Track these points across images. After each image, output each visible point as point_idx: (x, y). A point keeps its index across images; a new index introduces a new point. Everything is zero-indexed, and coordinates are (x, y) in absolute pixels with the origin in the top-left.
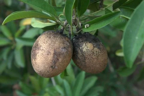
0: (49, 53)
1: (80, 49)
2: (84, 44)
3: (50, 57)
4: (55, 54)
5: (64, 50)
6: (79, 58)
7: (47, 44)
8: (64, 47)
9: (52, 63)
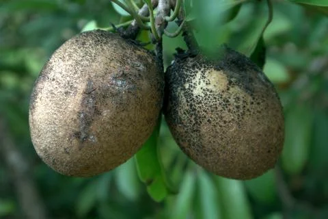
0: (70, 89)
1: (184, 89)
2: (199, 75)
3: (74, 103)
5: (120, 83)
7: (70, 63)
8: (124, 76)
9: (78, 121)
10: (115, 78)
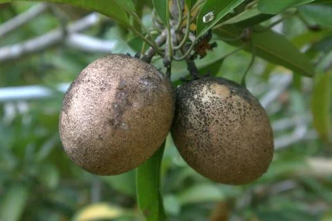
0: (104, 87)
1: (194, 99)
2: (205, 88)
3: (108, 96)
6: (191, 124)
8: (149, 78)
9: (112, 110)
10: (142, 79)
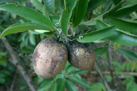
0: (47, 61)
1: (74, 54)
4: (52, 61)
5: (60, 58)
6: (73, 60)
7: (45, 53)
8: (61, 55)
9: (50, 69)
10: (59, 57)
